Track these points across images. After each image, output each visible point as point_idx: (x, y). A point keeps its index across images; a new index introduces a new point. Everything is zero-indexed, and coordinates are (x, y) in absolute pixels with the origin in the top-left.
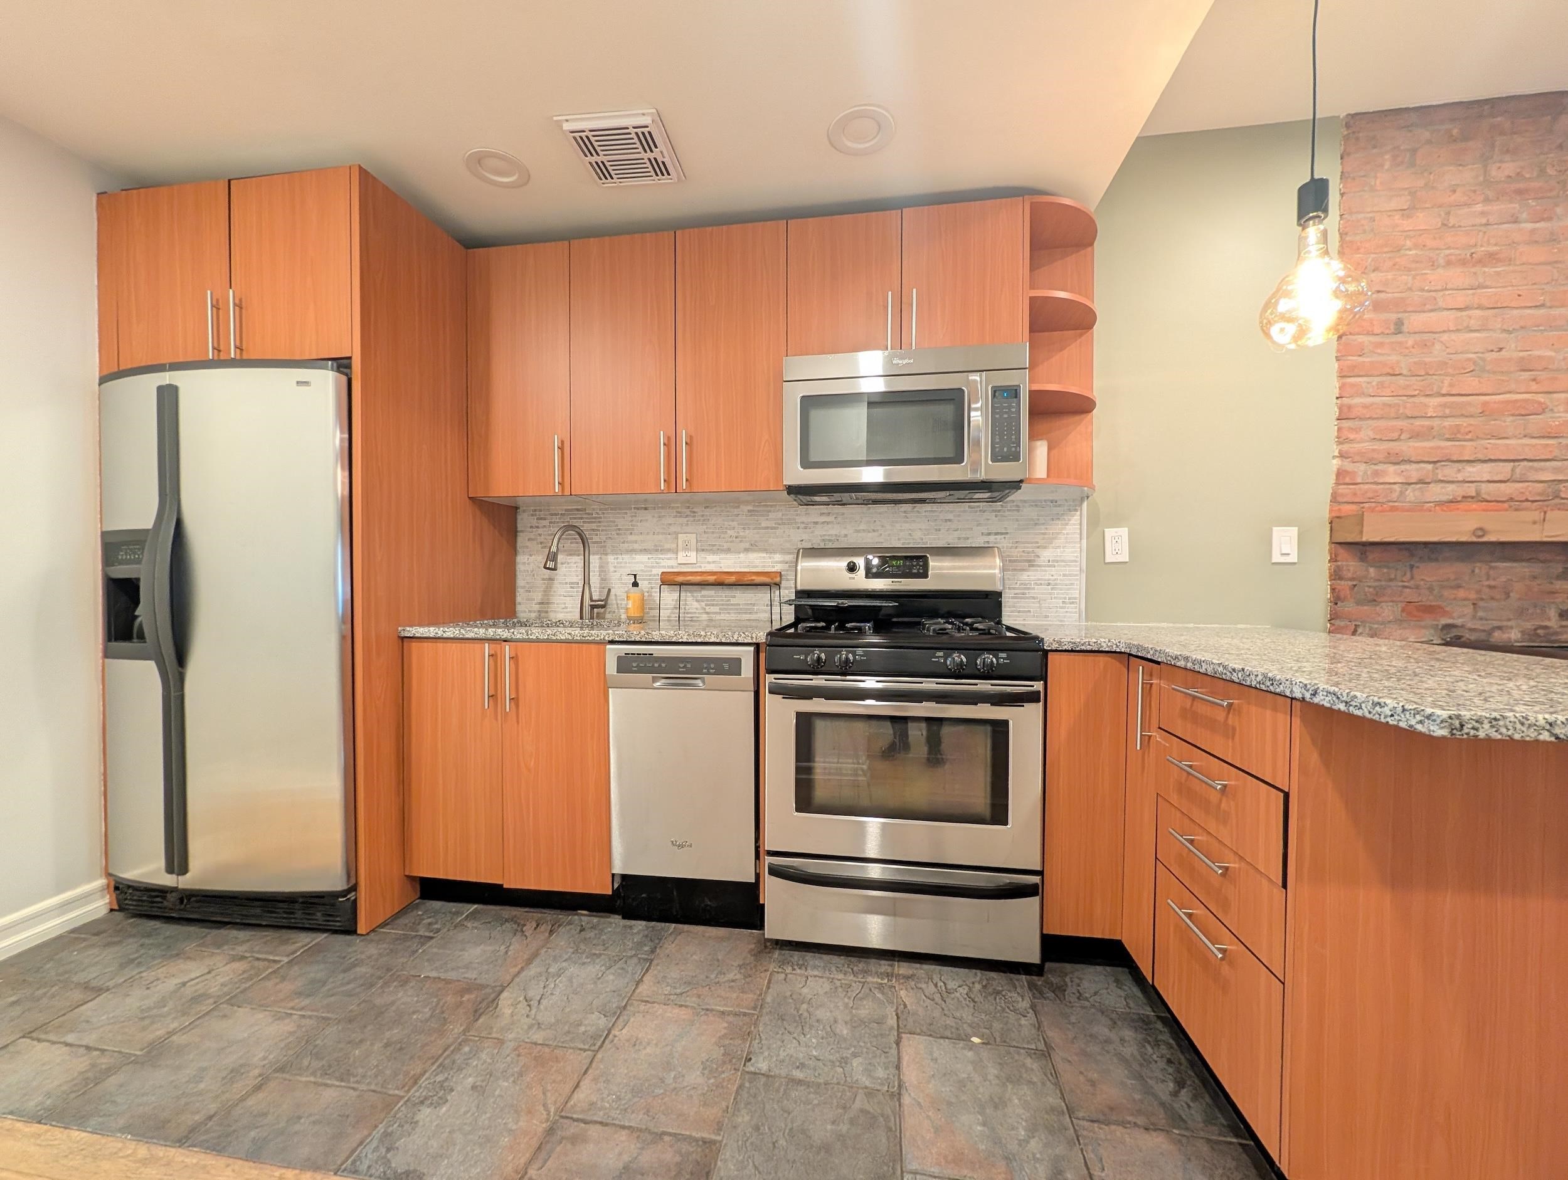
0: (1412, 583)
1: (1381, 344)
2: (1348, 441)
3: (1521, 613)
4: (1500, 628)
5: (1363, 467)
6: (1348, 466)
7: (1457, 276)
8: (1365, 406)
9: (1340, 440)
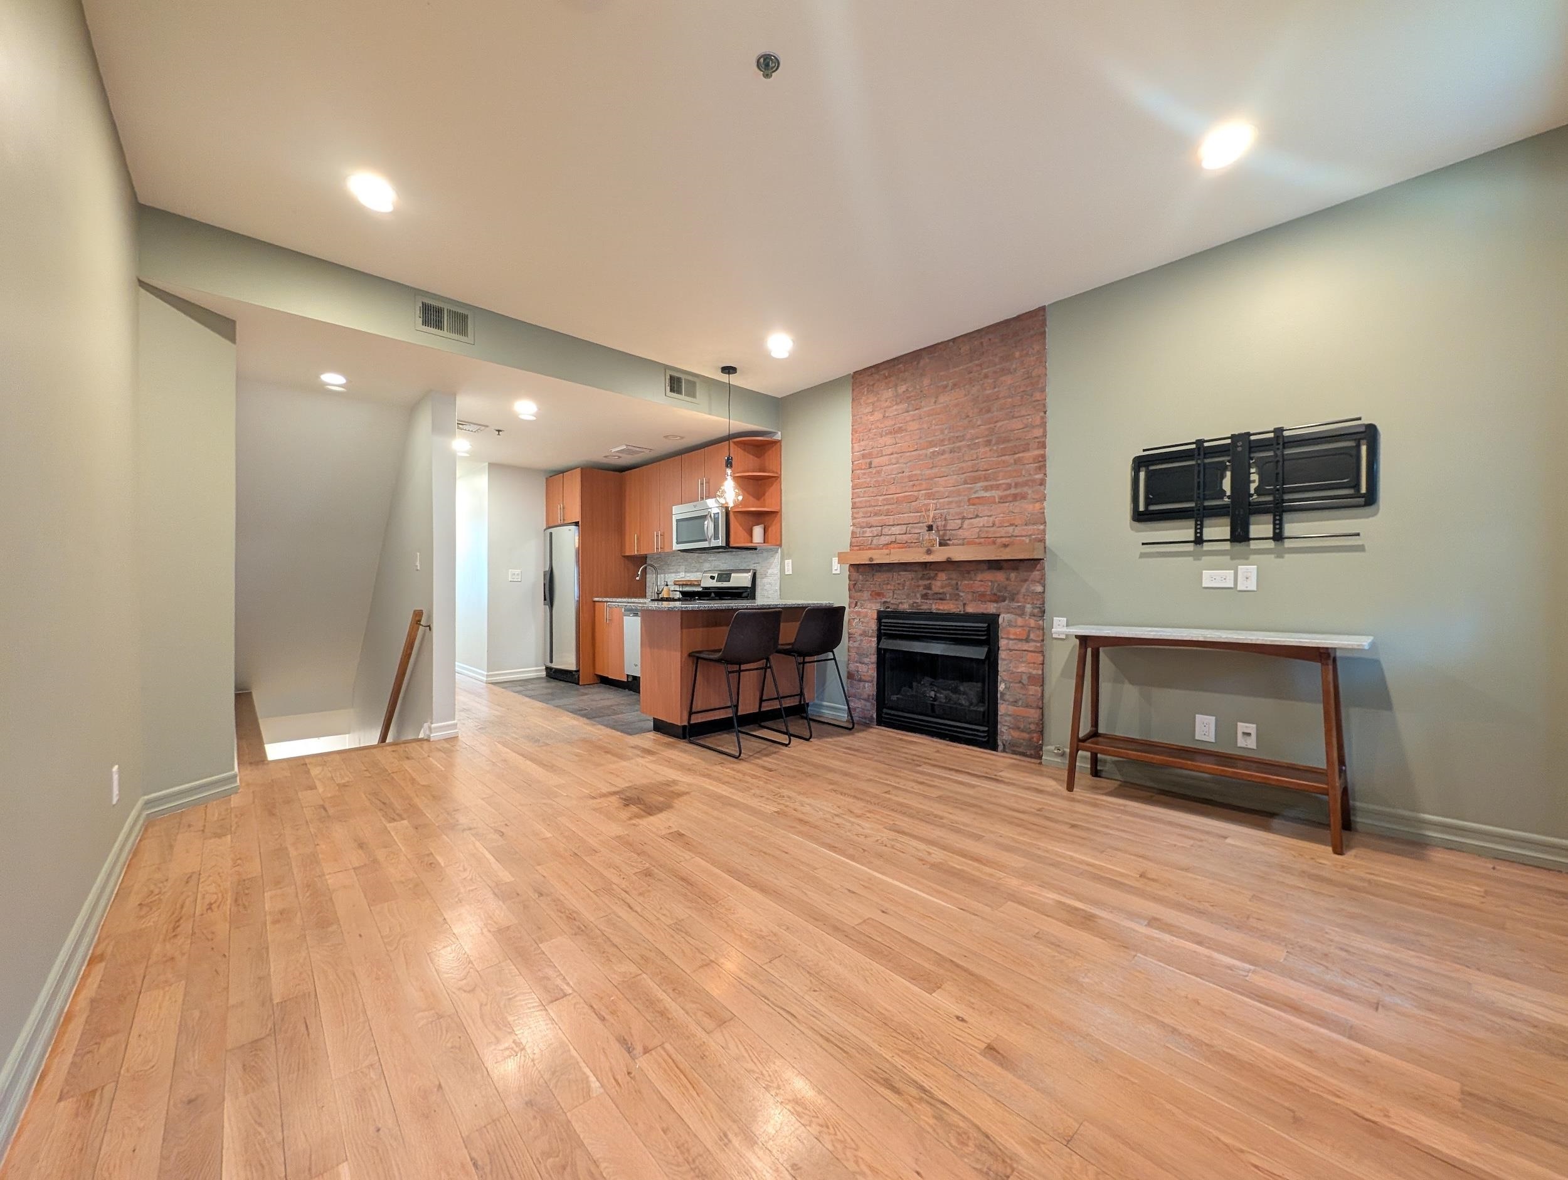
0: (873, 583)
1: (864, 474)
2: (855, 518)
3: (908, 596)
4: (901, 603)
5: (859, 529)
6: (855, 530)
7: (888, 440)
8: (860, 502)
9: (854, 518)
